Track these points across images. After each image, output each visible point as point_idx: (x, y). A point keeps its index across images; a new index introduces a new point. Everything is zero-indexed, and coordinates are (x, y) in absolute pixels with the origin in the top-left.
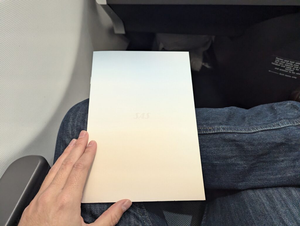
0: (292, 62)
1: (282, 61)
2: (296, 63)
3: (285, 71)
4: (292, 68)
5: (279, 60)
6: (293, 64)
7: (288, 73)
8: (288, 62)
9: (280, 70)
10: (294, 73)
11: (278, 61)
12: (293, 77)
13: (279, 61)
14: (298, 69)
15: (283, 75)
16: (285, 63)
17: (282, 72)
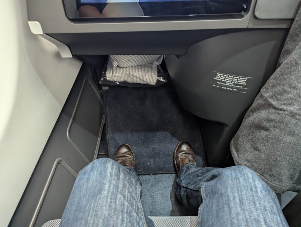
0: (231, 77)
1: (222, 76)
2: (234, 77)
3: (226, 85)
4: (232, 81)
5: (220, 75)
6: (232, 78)
7: (229, 87)
8: (227, 77)
9: (222, 84)
10: (234, 86)
11: (219, 76)
12: (233, 90)
13: (220, 76)
14: (236, 82)
15: (225, 88)
16: (225, 78)
17: (224, 86)
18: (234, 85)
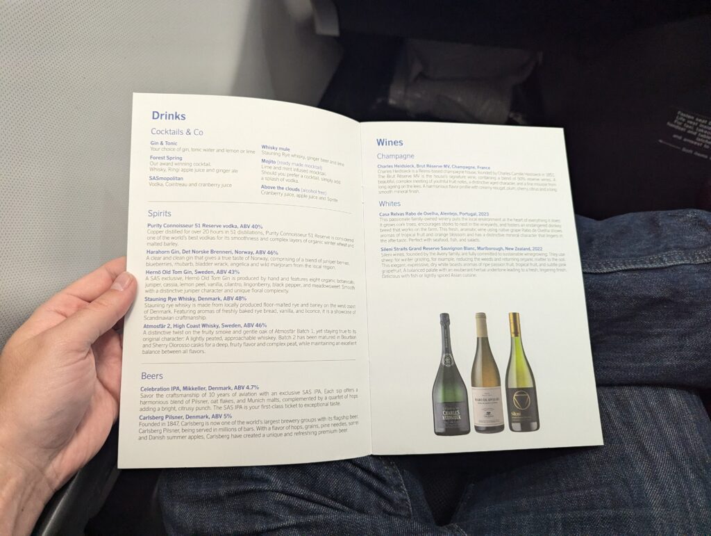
1: (690, 120)
3: (695, 143)
5: (684, 118)
7: (701, 150)
8: (703, 124)
9: (685, 140)
13: (684, 120)
15: (691, 151)
16: (698, 126)
17: (689, 146)
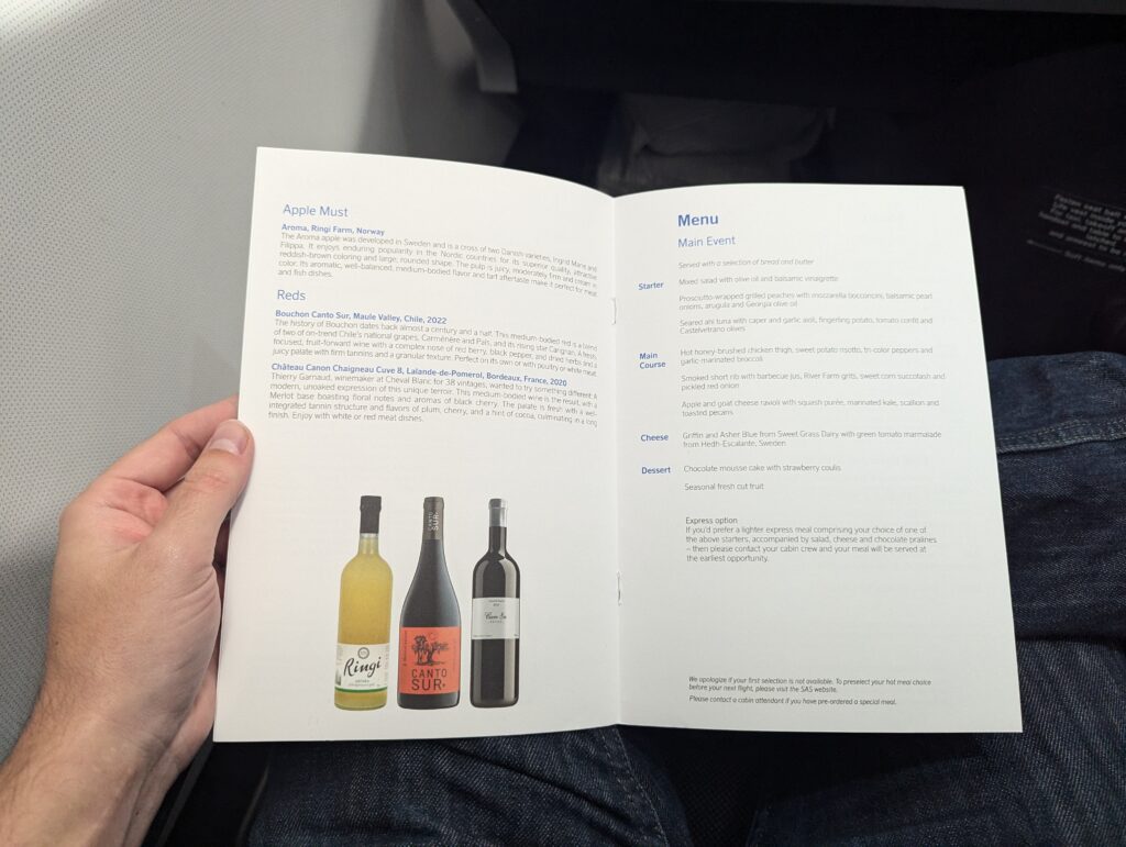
0: (1112, 214)
1: (1076, 208)
3: (1085, 243)
4: (1112, 233)
5: (1066, 204)
6: (1116, 220)
7: (1094, 253)
8: (1097, 214)
9: (1069, 239)
10: (1118, 252)
11: (1063, 208)
12: (1112, 267)
13: (1065, 208)
15: (1078, 257)
16: (1088, 217)
17: (1075, 248)
18: (1116, 248)
